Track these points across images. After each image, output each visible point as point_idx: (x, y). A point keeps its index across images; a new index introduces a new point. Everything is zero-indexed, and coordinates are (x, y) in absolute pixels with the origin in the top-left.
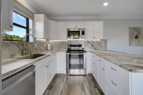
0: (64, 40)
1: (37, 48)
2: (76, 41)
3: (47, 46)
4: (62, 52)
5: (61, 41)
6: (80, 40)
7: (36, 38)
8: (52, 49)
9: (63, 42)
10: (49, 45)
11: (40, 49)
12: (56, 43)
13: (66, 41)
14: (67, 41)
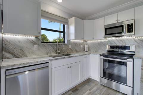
0: (102, 40)
1: (72, 49)
2: (121, 40)
3: (84, 47)
4: (95, 54)
5: (99, 41)
6: (127, 39)
7: (70, 40)
8: (89, 50)
9: (101, 43)
10: (86, 46)
11: (76, 50)
12: (93, 44)
13: (105, 42)
14: (107, 42)
